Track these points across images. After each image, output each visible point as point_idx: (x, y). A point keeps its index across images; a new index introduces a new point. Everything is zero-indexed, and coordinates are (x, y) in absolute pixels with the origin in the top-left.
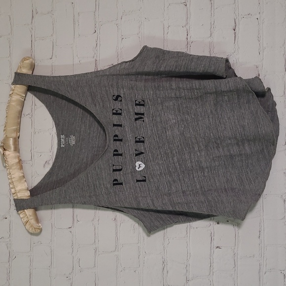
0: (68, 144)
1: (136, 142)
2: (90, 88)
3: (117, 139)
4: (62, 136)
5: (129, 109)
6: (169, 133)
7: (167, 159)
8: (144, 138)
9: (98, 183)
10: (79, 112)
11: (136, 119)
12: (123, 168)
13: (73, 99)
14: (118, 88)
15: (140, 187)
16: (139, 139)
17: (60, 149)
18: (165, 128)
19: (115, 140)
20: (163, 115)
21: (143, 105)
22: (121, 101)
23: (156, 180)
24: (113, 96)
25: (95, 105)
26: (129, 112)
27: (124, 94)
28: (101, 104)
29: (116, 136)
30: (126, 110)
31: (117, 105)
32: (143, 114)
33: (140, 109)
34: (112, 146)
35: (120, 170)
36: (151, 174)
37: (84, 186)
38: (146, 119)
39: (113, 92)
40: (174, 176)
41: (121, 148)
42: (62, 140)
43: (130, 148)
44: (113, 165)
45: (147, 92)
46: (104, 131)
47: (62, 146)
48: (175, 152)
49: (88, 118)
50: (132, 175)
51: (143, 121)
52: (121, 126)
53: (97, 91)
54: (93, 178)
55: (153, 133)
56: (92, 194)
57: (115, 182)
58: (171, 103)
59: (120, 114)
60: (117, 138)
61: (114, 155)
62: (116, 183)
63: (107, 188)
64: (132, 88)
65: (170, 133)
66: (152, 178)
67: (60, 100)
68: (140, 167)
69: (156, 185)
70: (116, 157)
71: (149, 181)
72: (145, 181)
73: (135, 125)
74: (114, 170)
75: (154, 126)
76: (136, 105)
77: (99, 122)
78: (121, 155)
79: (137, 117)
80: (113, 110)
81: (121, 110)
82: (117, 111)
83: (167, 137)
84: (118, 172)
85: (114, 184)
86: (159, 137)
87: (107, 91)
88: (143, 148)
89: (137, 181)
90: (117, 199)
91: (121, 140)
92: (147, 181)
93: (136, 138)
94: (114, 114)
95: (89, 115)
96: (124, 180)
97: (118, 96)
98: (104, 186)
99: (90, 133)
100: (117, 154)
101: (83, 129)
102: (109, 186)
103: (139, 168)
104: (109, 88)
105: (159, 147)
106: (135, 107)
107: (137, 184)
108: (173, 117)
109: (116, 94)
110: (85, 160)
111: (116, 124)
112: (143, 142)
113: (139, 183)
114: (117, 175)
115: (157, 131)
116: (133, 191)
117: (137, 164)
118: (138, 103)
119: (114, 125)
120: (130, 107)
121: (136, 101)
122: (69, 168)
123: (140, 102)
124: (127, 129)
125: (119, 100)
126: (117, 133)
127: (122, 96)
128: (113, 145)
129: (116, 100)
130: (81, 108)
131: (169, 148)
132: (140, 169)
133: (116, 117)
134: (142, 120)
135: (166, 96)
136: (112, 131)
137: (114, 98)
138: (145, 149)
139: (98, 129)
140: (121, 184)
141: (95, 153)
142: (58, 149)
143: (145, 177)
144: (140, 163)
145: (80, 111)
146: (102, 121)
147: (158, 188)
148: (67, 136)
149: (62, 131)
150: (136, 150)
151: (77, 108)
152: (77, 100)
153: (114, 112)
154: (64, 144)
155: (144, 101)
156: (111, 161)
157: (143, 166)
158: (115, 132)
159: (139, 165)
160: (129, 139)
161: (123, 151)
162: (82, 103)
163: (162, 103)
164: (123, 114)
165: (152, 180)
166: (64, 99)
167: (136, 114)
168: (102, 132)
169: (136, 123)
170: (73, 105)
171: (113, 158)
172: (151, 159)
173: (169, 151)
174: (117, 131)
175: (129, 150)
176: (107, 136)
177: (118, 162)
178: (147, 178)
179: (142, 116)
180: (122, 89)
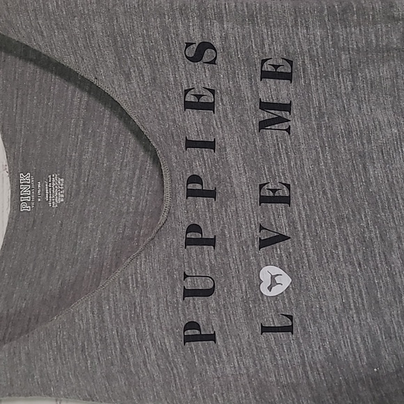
0: (41, 203)
1: (263, 200)
2: (111, 19)
3: (197, 189)
4: (25, 178)
5: (238, 90)
6: (376, 171)
7: (366, 260)
8: (288, 186)
9: (133, 331)
10: (76, 101)
11: (263, 125)
12: (218, 287)
13: (56, 55)
14: (203, 17)
15: (271, 351)
16: (274, 191)
17: (16, 217)
18: (362, 156)
19: (190, 193)
20: (354, 110)
21: (288, 77)
22: (213, 62)
23: (326, 328)
24: (188, 45)
25: (128, 77)
26: (241, 100)
27: (225, 38)
28: (147, 72)
29: (195, 179)
30: (229, 93)
31: (201, 77)
32: (287, 107)
33: (278, 92)
34: (180, 213)
35: (208, 293)
36: (310, 308)
37: (89, 340)
38: (296, 123)
39: (188, 33)
40: (387, 318)
41: (212, 219)
42: (25, 190)
43: (241, 220)
44: (186, 276)
45: (302, 31)
46: (156, 160)
47: (25, 207)
48: (394, 237)
49: (106, 122)
50: (247, 311)
51: (288, 130)
52: (210, 145)
53: (132, 31)
54: (117, 316)
55: (320, 171)
56: (114, 370)
57: (190, 332)
58: (385, 71)
59: (210, 107)
60: (198, 187)
61: (189, 242)
62: (194, 333)
63: (163, 351)
64: (252, 18)
65: (379, 172)
66: (315, 322)
67: (20, 62)
68: (273, 283)
69: (327, 347)
70: (194, 249)
71: (304, 329)
72: (289, 329)
73: (259, 143)
74: (188, 293)
75: (323, 147)
76: (265, 75)
77: (139, 134)
78: (211, 242)
79: (266, 115)
80: (186, 92)
81: (213, 92)
82: (199, 97)
83: (368, 183)
84: (199, 301)
85: (188, 339)
86: (340, 186)
87: (165, 29)
88: (284, 220)
89: (265, 329)
90: (197, 388)
91: (212, 194)
92: (297, 328)
93: (261, 186)
94: (188, 105)
95: (107, 112)
96: (221, 327)
97: (205, 46)
98: (153, 342)
99: (110, 169)
100: (196, 237)
101: (87, 156)
102: (169, 343)
103: (270, 288)
104: (174, 19)
105: (340, 219)
106: (260, 84)
107: (263, 338)
108: (392, 119)
109: (198, 40)
110: (94, 254)
111: (193, 137)
112: (286, 200)
113: (271, 335)
114: (198, 310)
115: (336, 165)
116: (249, 362)
117: (266, 273)
118: (270, 69)
119: (190, 144)
120: (244, 84)
121: (263, 61)
122: (44, 278)
123: (276, 67)
124: (231, 158)
125: (205, 59)
126: (199, 171)
127: (217, 44)
128: (185, 211)
129: (197, 58)
130: (82, 89)
131: (375, 223)
132: (277, 291)
133: (195, 116)
134: (284, 126)
135: (369, 44)
136: (182, 163)
137: (191, 52)
138: (292, 223)
139: (136, 157)
140: (212, 337)
141: (128, 232)
142: (11, 217)
143: (291, 317)
144: (275, 270)
145: (80, 98)
146: (151, 128)
147: (335, 354)
148: (38, 177)
149: (25, 162)
150: (261, 228)
151: (71, 87)
152: (69, 61)
153: (190, 98)
154: (29, 203)
155: (291, 63)
156: (176, 262)
157: (285, 281)
158: (190, 165)
159: (273, 278)
160: (237, 190)
161: (218, 231)
162: (84, 70)
163: (353, 71)
164: (219, 107)
165: (312, 329)
166: (31, 60)
167: (264, 106)
168: (149, 165)
169: (262, 138)
170: (57, 80)
171: (183, 251)
172: (314, 257)
173: (375, 233)
174: (200, 162)
175: (239, 227)
176: (166, 179)
177: (202, 265)
178: (297, 320)
179: (284, 114)
180: (216, 23)
